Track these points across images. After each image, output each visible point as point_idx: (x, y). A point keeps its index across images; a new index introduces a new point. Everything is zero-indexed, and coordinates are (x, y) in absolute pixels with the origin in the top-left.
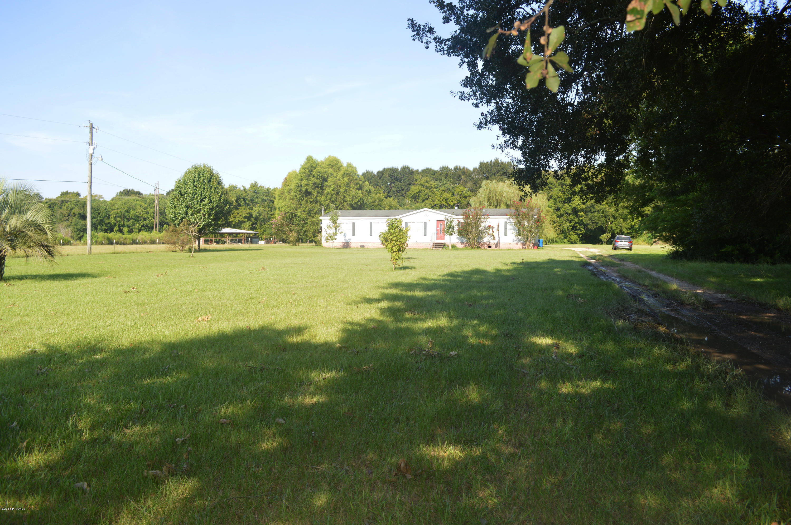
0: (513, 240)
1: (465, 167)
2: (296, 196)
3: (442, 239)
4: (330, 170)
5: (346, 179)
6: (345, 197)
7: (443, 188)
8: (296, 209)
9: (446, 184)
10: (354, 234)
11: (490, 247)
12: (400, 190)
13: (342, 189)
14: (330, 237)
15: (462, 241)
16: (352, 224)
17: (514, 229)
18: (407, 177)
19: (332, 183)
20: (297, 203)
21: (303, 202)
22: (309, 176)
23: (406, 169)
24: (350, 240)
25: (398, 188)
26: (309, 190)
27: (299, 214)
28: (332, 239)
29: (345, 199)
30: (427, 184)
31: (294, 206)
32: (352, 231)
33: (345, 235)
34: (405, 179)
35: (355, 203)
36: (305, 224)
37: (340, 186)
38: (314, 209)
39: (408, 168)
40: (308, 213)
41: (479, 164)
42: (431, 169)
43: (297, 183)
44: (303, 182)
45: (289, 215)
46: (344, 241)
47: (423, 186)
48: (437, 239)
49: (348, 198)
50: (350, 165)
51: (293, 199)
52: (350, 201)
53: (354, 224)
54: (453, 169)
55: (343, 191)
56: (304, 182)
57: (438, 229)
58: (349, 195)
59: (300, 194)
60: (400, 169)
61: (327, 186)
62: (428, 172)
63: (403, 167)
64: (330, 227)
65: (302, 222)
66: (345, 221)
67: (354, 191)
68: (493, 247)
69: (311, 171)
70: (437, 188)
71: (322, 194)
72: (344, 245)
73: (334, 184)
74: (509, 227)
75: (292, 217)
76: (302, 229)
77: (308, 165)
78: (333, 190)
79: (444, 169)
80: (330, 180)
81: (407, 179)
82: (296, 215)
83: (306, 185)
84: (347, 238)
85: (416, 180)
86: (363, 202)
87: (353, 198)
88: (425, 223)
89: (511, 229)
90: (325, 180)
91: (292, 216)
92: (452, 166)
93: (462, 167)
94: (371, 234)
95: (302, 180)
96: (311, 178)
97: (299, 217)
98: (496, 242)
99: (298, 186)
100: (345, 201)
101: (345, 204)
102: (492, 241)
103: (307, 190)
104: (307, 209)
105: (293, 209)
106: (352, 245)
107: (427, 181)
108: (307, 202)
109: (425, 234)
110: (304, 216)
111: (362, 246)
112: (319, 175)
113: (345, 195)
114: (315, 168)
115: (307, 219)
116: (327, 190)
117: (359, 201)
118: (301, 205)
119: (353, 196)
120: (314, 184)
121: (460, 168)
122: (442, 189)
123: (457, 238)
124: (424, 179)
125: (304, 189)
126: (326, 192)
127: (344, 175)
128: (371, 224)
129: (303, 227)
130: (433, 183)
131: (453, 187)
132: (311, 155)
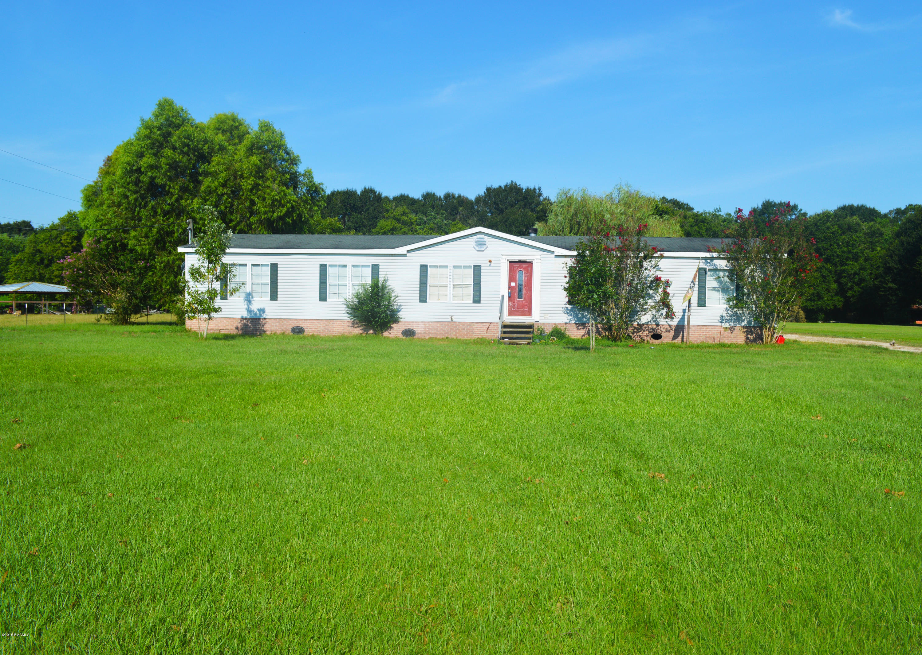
0: (722, 317)
1: (462, 195)
2: (127, 197)
3: (523, 314)
4: (220, 138)
5: (255, 159)
6: (253, 203)
7: (431, 224)
8: (126, 231)
9: (435, 218)
10: (274, 296)
11: (657, 336)
12: (360, 227)
13: (246, 184)
14: (201, 303)
15: (579, 319)
16: (268, 270)
17: (724, 290)
18: (372, 206)
19: (221, 168)
20: (130, 215)
21: (144, 213)
22: (161, 146)
23: (369, 193)
24: (262, 311)
25: (357, 223)
26: (158, 181)
27: (131, 243)
28: (204, 311)
29: (255, 208)
30: (404, 218)
31: (117, 222)
32: (268, 288)
33: (249, 298)
34: (368, 209)
35: (280, 218)
36: (148, 268)
37: (242, 176)
38: (173, 232)
39: (372, 191)
40: (157, 242)
41: (484, 189)
42: (408, 196)
43: (128, 163)
44: (145, 159)
45: (107, 246)
46: (245, 314)
47: (398, 220)
48: (510, 313)
49: (260, 207)
50: (266, 127)
51: (119, 205)
52: (265, 213)
53: (274, 268)
54: (442, 197)
55: (249, 187)
56: (145, 162)
57: (513, 284)
58: (264, 199)
59: (135, 192)
60: (359, 193)
61: (207, 174)
62: (402, 199)
63: (365, 189)
64: (201, 275)
65: (141, 264)
66: (249, 260)
67: (276, 186)
68: (667, 337)
69: (167, 135)
70: (420, 225)
71: (194, 194)
72: (245, 326)
73: (227, 169)
74: (711, 282)
75: (115, 249)
76: (140, 282)
77: (162, 120)
78: (224, 185)
79: (429, 197)
80: (215, 159)
81: (372, 208)
82: (124, 246)
83: (152, 167)
84: (255, 307)
85: (387, 211)
86: (300, 216)
87: (273, 205)
88: (477, 269)
89: (714, 289)
90: (204, 158)
91: (114, 247)
92: (440, 193)
93: (456, 196)
94: (323, 297)
95: (141, 155)
96: (166, 150)
97: (132, 251)
98: (675, 322)
99: (132, 171)
100: (252, 213)
101: (253, 219)
102: (663, 322)
103: (153, 179)
104: (155, 230)
105: (117, 229)
106: (269, 327)
107: (404, 214)
108: (156, 213)
109: (477, 300)
110: (144, 248)
111: (298, 331)
112: (188, 145)
113: (255, 198)
114: (178, 127)
115: (152, 256)
116: (207, 183)
117: (288, 214)
118: (140, 220)
119: (274, 201)
120: (174, 166)
121: (453, 196)
122: (429, 226)
123: (567, 312)
124: (400, 210)
125: (145, 179)
126: (203, 188)
127: (250, 150)
128: (323, 268)
129: (142, 276)
130: (413, 217)
131: (446, 225)
132: (169, 97)
